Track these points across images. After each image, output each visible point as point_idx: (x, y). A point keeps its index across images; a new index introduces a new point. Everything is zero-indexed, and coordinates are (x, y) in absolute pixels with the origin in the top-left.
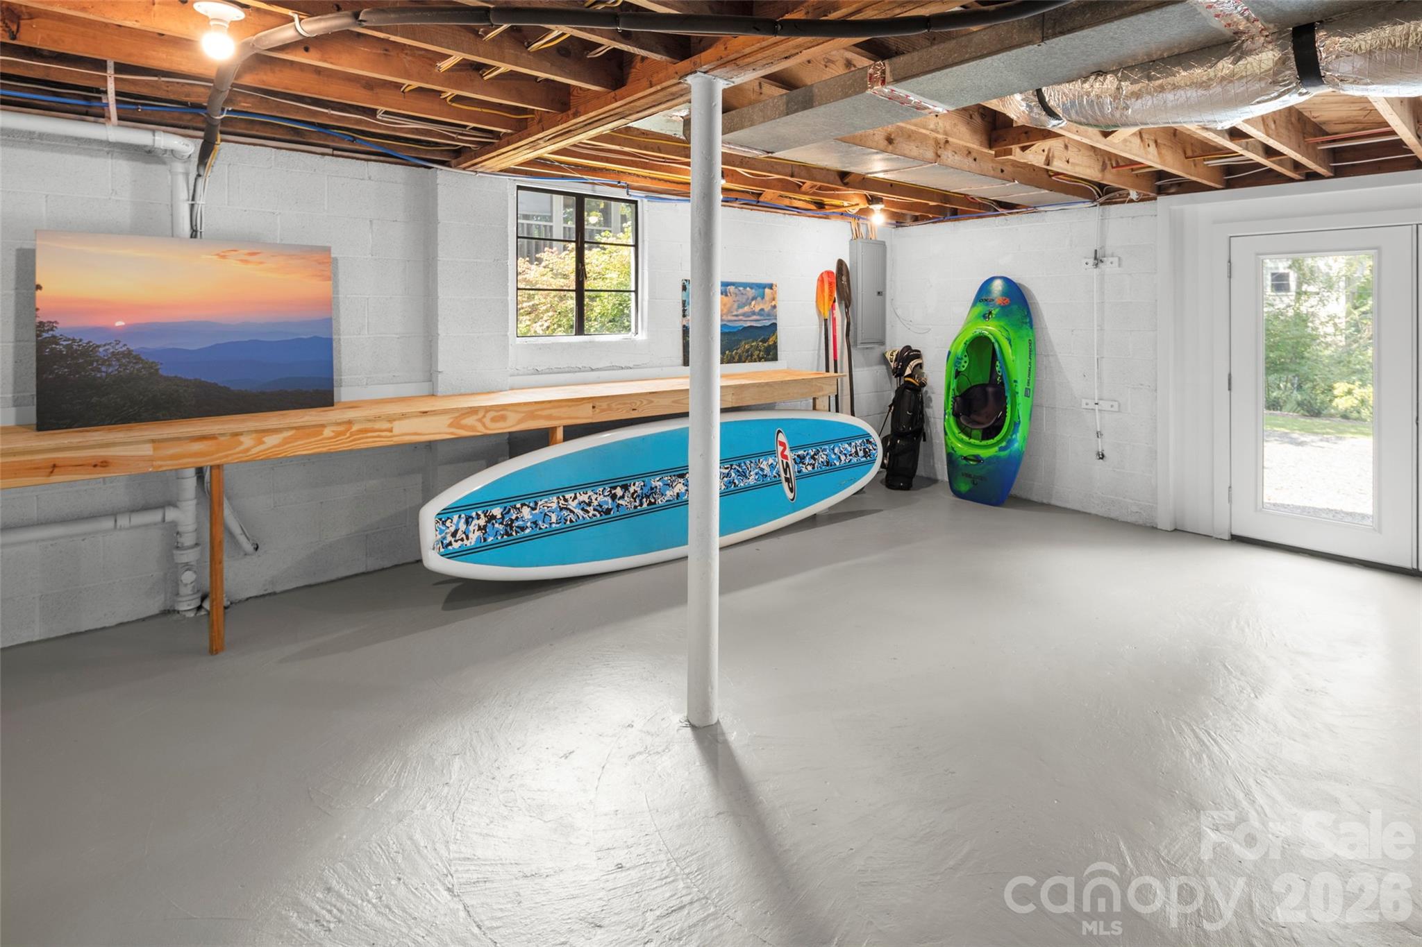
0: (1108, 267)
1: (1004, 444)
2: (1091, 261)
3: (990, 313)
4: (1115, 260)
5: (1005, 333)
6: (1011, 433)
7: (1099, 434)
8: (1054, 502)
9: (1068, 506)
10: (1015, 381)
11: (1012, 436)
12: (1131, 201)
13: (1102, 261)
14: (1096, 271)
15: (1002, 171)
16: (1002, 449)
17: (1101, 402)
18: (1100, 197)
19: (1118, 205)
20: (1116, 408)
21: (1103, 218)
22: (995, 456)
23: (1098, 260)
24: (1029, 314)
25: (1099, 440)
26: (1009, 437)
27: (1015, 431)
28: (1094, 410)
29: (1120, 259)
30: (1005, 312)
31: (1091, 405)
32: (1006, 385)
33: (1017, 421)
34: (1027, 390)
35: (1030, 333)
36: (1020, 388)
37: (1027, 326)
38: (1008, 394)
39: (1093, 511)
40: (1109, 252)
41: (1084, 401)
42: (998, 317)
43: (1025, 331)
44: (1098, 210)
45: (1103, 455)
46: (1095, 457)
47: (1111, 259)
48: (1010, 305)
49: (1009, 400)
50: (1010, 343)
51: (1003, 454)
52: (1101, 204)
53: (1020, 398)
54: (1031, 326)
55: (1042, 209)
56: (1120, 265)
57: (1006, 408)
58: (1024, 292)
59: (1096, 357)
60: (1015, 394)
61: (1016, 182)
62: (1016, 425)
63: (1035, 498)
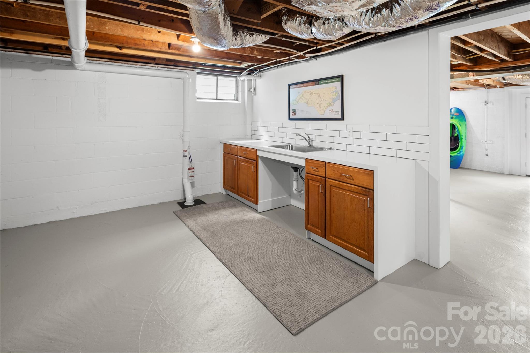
0: (489, 105)
1: (459, 152)
2: (484, 104)
3: (453, 117)
4: (492, 103)
5: (458, 123)
6: (461, 149)
7: (486, 149)
8: (472, 168)
9: (476, 169)
10: (462, 136)
11: (461, 150)
12: (497, 88)
13: (487, 104)
14: (486, 106)
15: (467, 82)
16: (458, 153)
17: (487, 141)
18: (487, 86)
19: (492, 89)
20: (492, 143)
21: (488, 92)
22: (456, 155)
23: (486, 103)
24: (465, 118)
25: (487, 151)
26: (460, 150)
27: (462, 149)
28: (485, 143)
29: (493, 103)
30: (457, 117)
31: (484, 142)
32: (459, 137)
33: (462, 146)
34: (465, 138)
35: (465, 123)
36: (463, 137)
37: (465, 121)
38: (460, 139)
39: (484, 170)
40: (489, 101)
41: (482, 141)
42: (455, 118)
43: (464, 122)
44: (486, 90)
45: (488, 155)
46: (485, 156)
47: (490, 103)
48: (459, 115)
49: (460, 141)
50: (460, 125)
51: (459, 155)
52: (487, 88)
53: (463, 140)
54: (466, 121)
55: (468, 89)
56: (493, 105)
57: (459, 143)
58: (463, 112)
59: (486, 129)
60: (462, 139)
61: (469, 85)
62: (462, 147)
63: (466, 167)
